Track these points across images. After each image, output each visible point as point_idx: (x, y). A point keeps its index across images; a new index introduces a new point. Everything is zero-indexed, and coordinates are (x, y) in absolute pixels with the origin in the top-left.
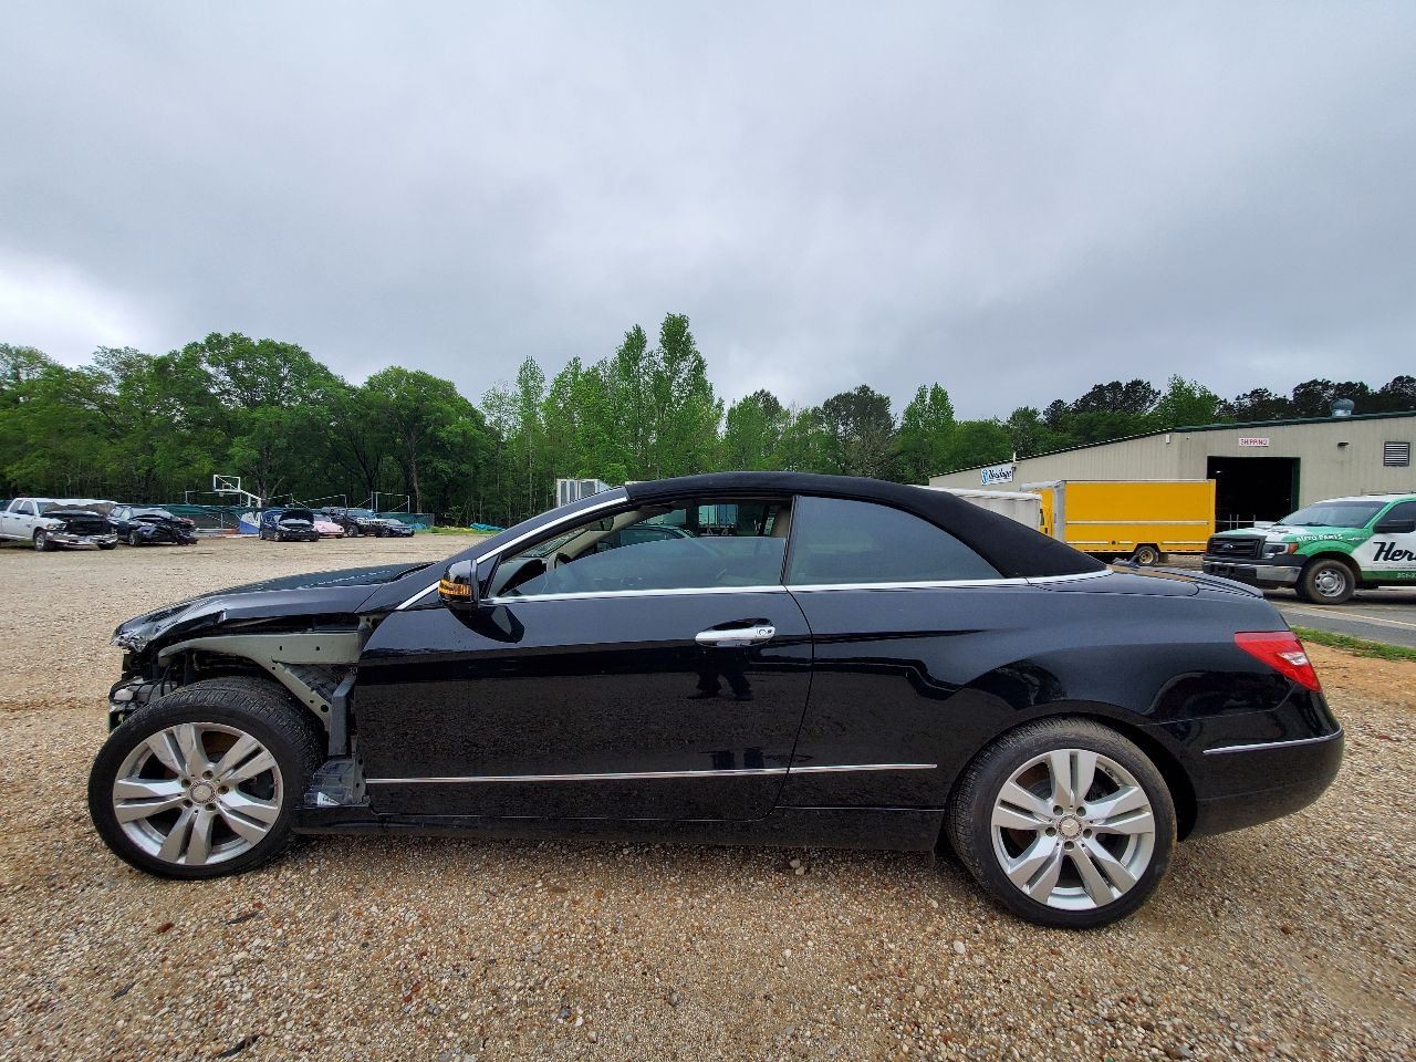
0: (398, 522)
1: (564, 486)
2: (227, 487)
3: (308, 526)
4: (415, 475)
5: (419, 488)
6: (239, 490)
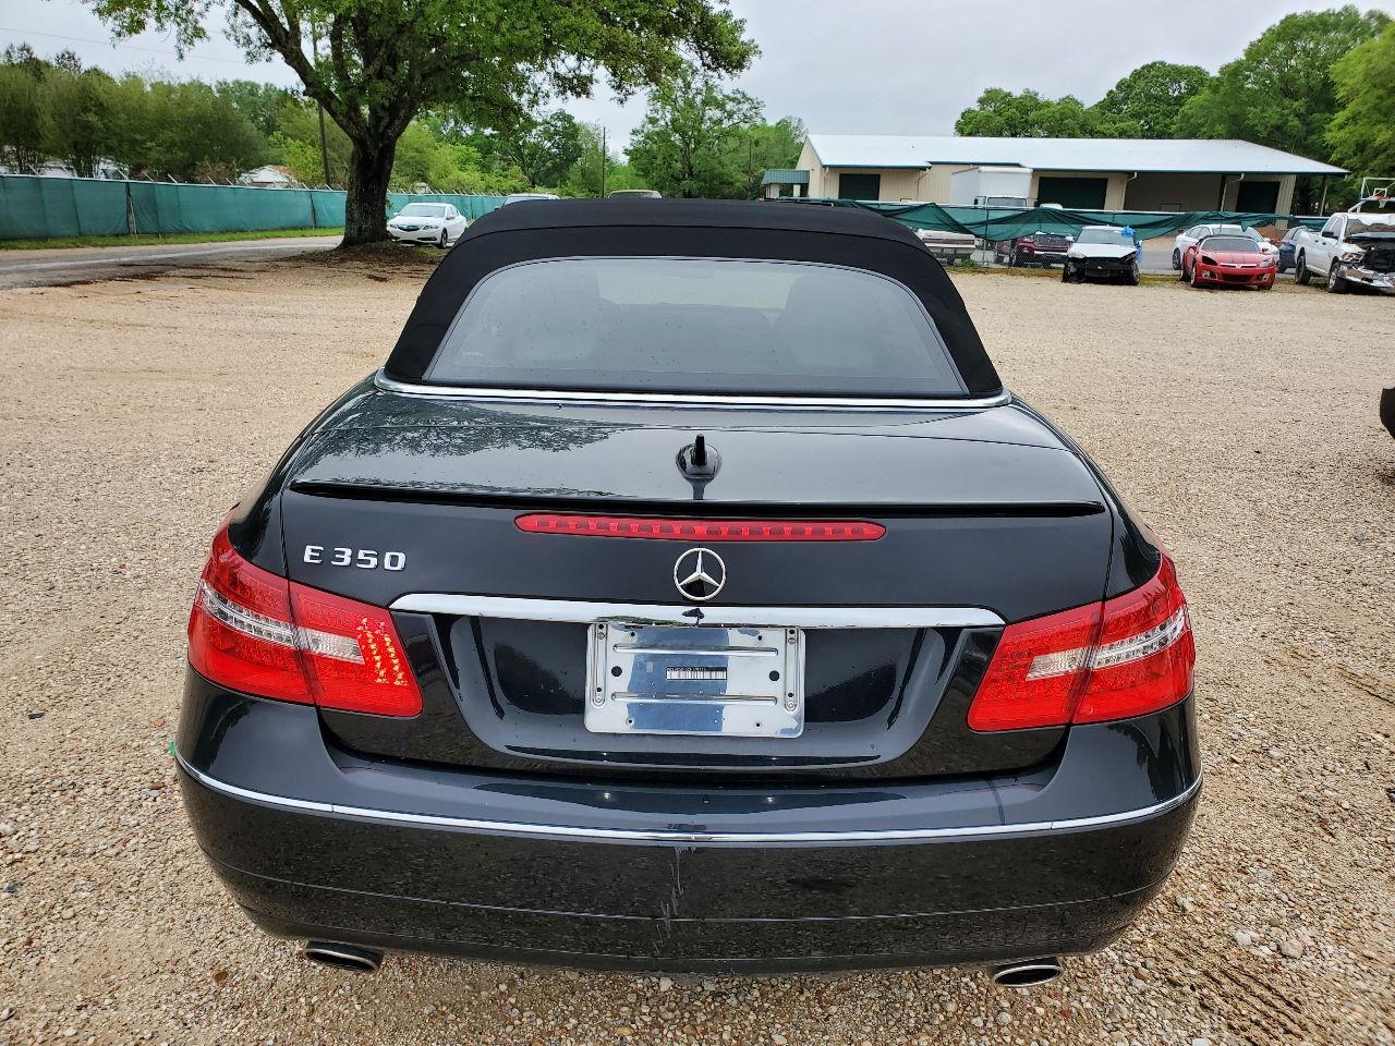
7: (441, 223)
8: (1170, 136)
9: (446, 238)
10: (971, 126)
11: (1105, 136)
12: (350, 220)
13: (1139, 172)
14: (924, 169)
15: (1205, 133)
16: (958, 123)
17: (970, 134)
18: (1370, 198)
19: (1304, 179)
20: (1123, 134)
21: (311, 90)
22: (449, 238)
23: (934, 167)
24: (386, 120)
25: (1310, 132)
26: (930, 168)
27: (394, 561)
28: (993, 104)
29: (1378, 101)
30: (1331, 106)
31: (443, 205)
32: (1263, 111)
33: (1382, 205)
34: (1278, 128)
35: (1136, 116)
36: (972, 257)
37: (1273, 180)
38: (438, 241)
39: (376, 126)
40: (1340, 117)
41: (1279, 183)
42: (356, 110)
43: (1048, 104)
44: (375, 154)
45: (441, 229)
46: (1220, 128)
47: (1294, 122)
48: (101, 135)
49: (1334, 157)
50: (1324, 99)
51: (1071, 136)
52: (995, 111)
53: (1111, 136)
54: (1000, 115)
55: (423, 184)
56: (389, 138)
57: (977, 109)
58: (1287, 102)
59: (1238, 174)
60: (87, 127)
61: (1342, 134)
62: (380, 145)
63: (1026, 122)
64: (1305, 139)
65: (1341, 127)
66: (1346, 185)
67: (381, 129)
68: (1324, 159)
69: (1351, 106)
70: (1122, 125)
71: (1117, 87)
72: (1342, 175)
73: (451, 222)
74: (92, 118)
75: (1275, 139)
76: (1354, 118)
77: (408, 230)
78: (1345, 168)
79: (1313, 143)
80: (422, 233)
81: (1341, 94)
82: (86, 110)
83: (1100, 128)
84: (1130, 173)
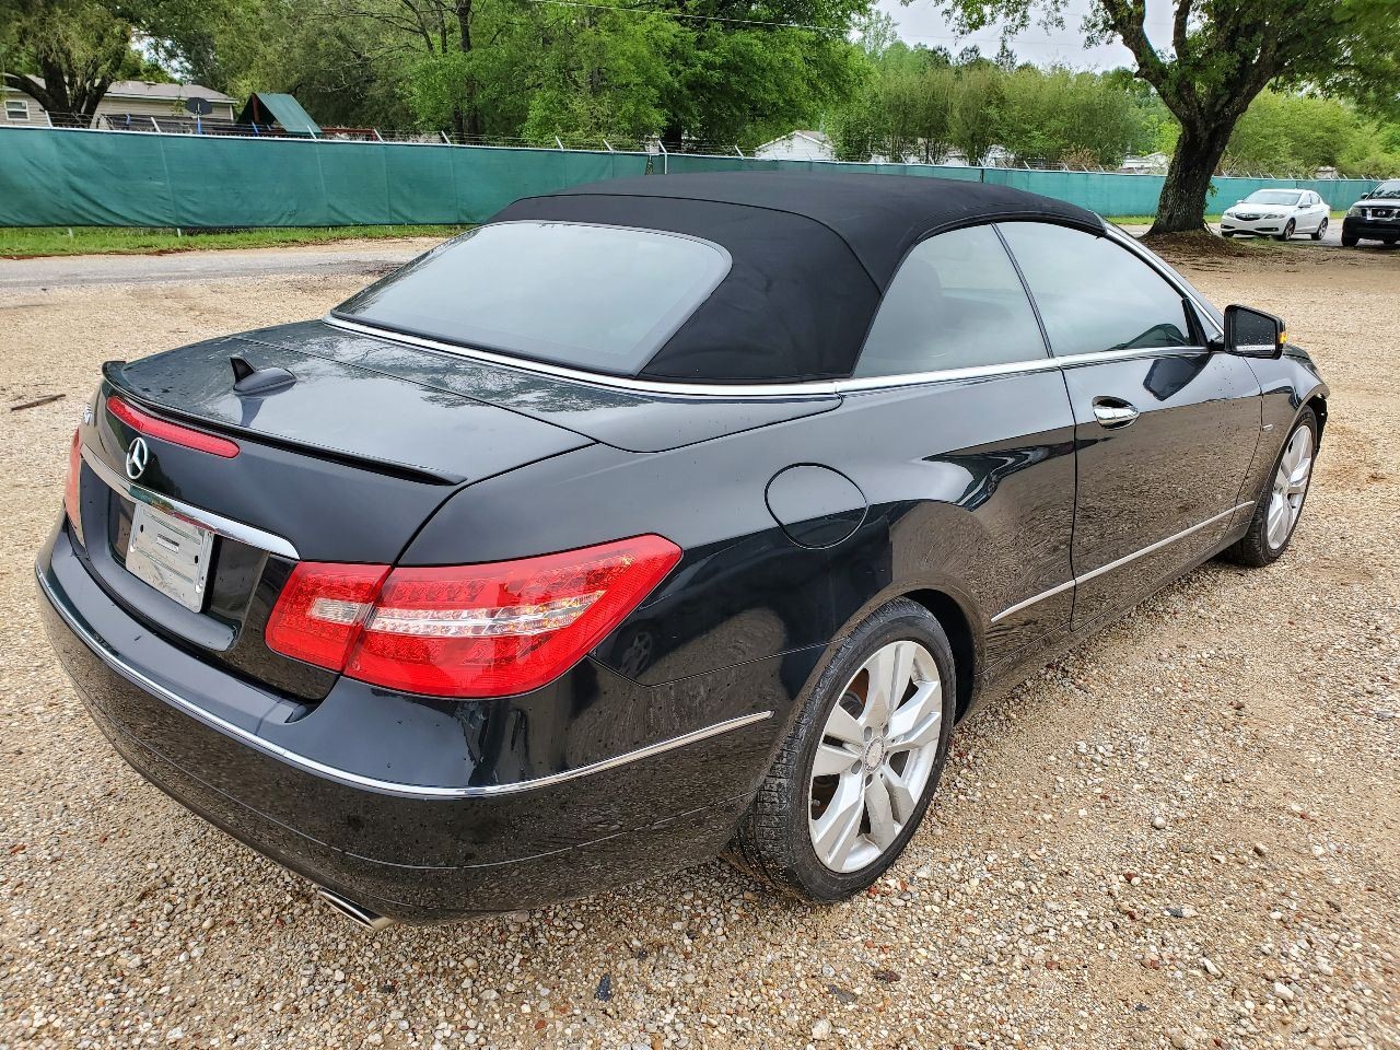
7: (1290, 211)
9: (1292, 230)
12: (1163, 207)
21: (1145, 71)
22: (1296, 229)
24: (1226, 98)
31: (1300, 191)
38: (1280, 232)
39: (1213, 105)
42: (1190, 87)
44: (1205, 135)
45: (1288, 218)
48: (996, 126)
55: (1329, 168)
56: (1225, 117)
60: (985, 120)
62: (1213, 125)
67: (1218, 108)
73: (1306, 211)
74: (993, 112)
77: (1246, 219)
80: (1262, 223)
82: (989, 103)
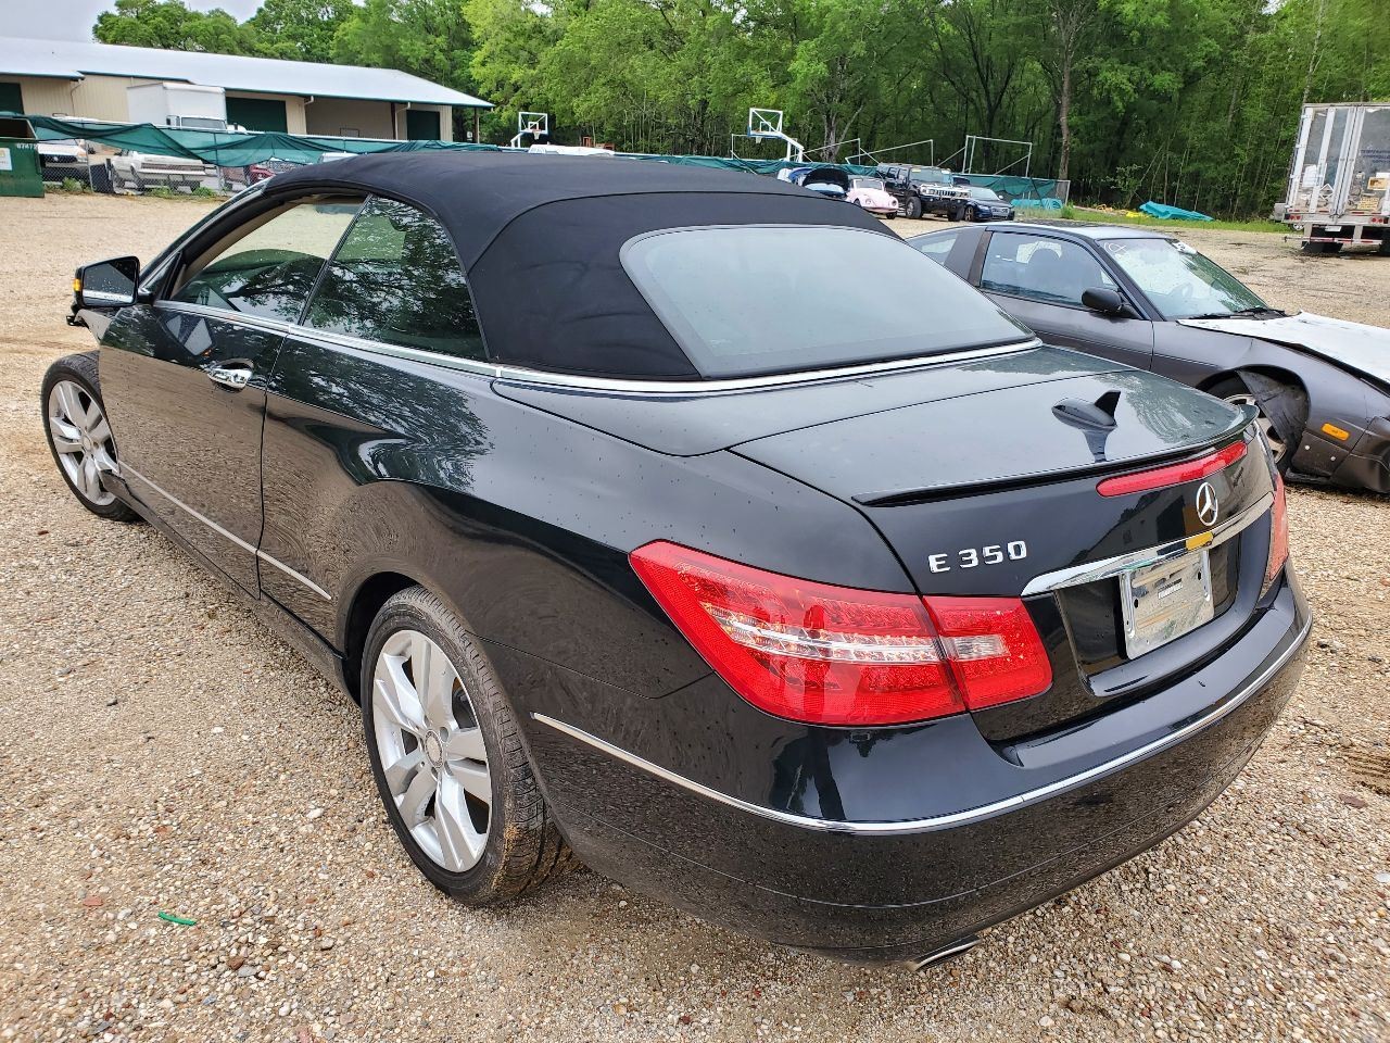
0: (990, 194)
1: (1318, 121)
2: (765, 128)
3: (839, 195)
4: (1065, 100)
5: (1070, 127)
6: (778, 133)
8: (329, 61)
10: (114, 33)
11: (266, 56)
13: (316, 97)
14: (75, 79)
15: (362, 60)
16: (96, 29)
17: (114, 42)
18: (526, 131)
19: (458, 109)
20: (283, 55)
23: (88, 77)
25: (454, 67)
26: (82, 79)
27: (1018, 549)
28: (135, 10)
29: (507, 43)
30: (469, 45)
32: (412, 44)
33: (537, 138)
34: (427, 61)
35: (293, 37)
36: (202, 185)
37: (435, 109)
40: (479, 56)
41: (439, 113)
43: (197, 16)
46: (375, 57)
47: (440, 56)
49: (482, 91)
50: (462, 38)
51: (231, 52)
52: (137, 17)
53: (272, 56)
54: (146, 23)
57: (117, 13)
58: (431, 37)
59: (405, 103)
61: (483, 70)
63: (178, 33)
64: (452, 73)
65: (483, 64)
66: (493, 116)
68: (472, 92)
69: (486, 46)
70: (279, 45)
71: (266, 5)
72: (488, 109)
75: (427, 71)
76: (491, 56)
78: (491, 102)
79: (459, 77)
81: (476, 34)
83: (258, 46)
84: (307, 97)
